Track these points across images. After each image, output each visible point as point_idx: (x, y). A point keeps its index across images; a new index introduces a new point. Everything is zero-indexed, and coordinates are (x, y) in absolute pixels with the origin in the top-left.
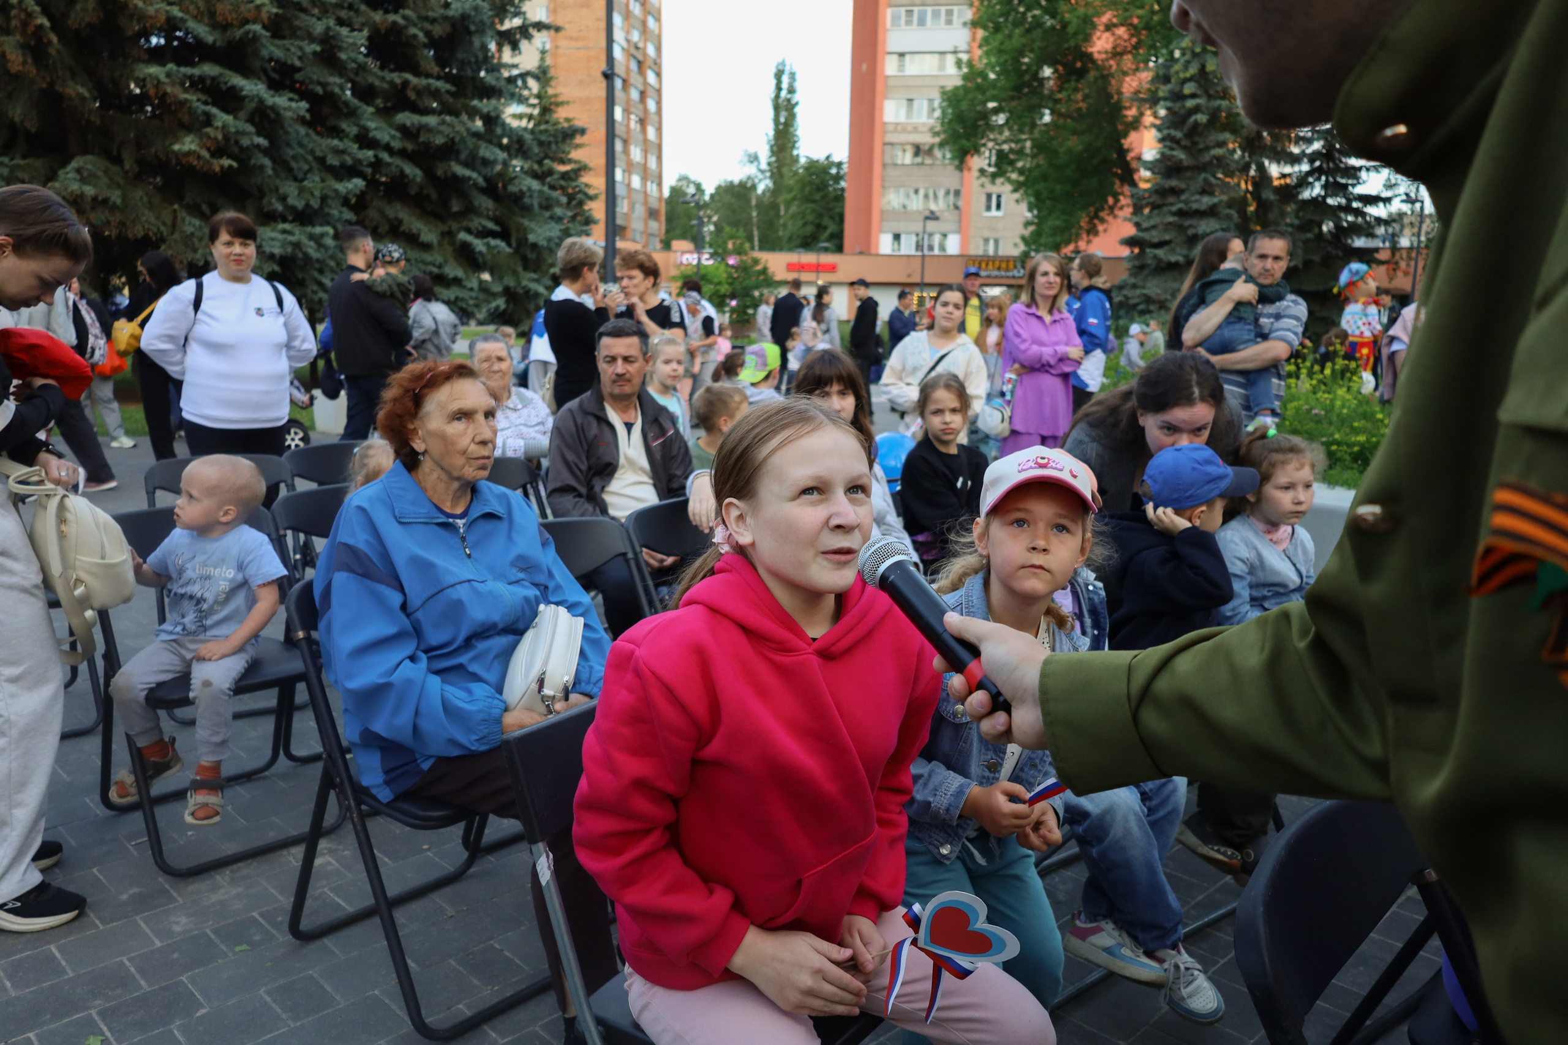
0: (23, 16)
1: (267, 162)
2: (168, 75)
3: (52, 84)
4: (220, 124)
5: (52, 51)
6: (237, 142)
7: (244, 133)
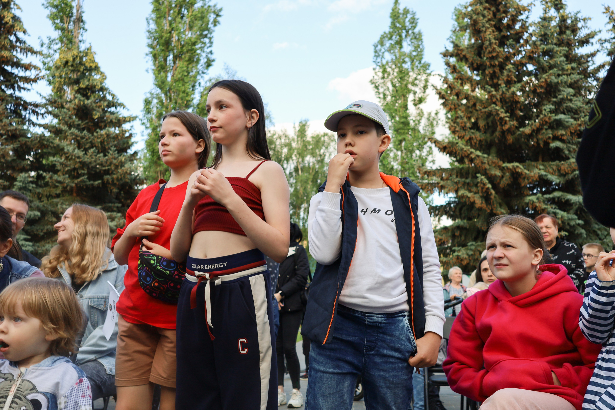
0: (482, 185)
1: (583, 231)
2: (538, 199)
3: (492, 210)
4: (560, 216)
5: (492, 197)
6: (568, 224)
7: (572, 219)
